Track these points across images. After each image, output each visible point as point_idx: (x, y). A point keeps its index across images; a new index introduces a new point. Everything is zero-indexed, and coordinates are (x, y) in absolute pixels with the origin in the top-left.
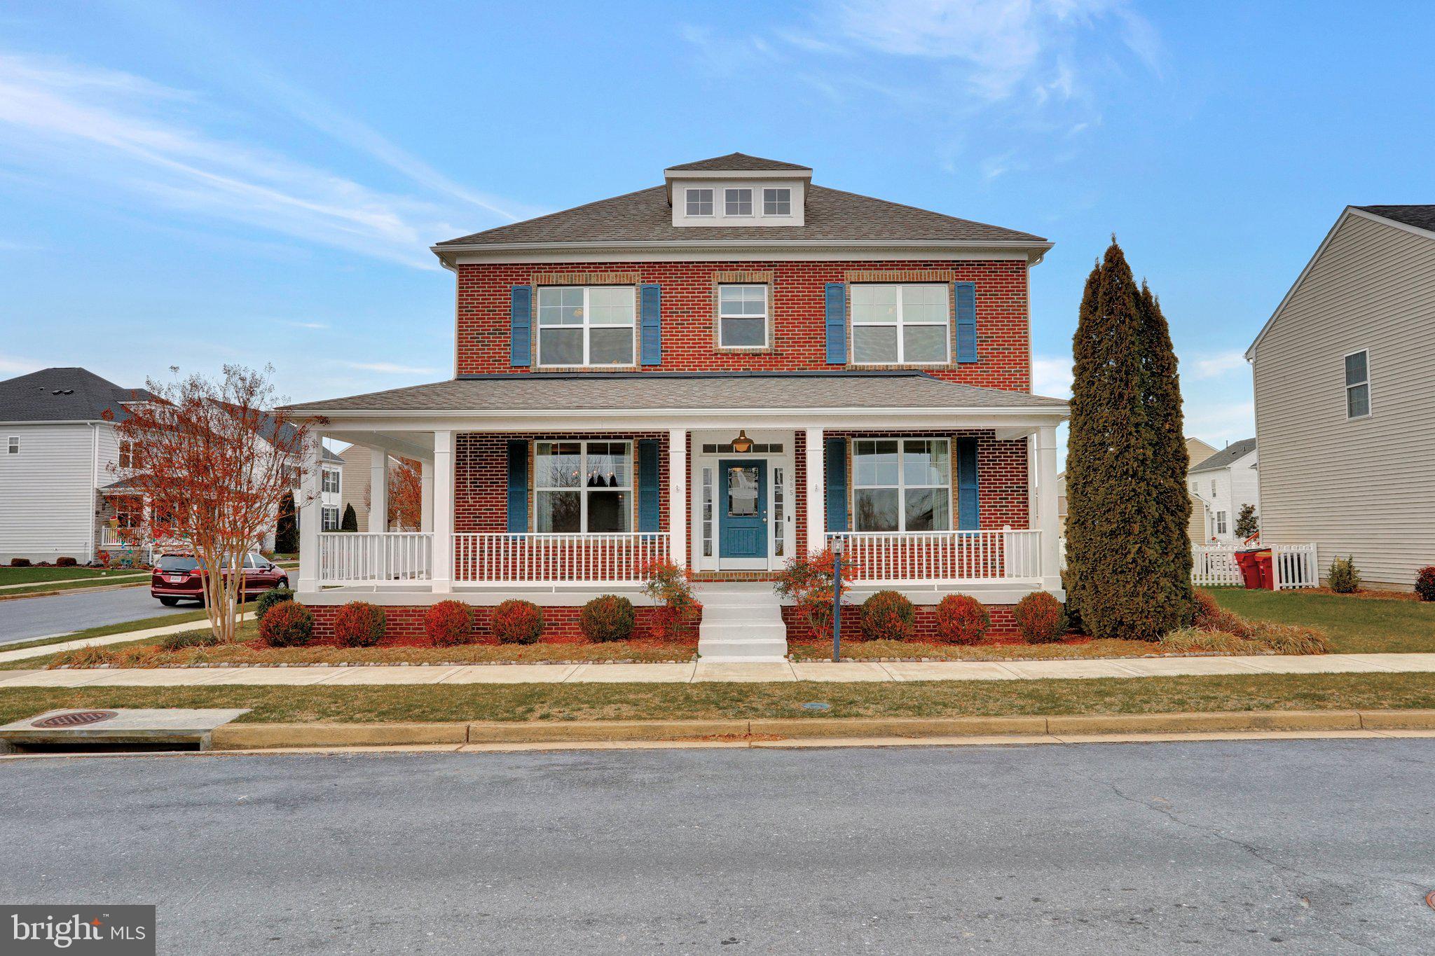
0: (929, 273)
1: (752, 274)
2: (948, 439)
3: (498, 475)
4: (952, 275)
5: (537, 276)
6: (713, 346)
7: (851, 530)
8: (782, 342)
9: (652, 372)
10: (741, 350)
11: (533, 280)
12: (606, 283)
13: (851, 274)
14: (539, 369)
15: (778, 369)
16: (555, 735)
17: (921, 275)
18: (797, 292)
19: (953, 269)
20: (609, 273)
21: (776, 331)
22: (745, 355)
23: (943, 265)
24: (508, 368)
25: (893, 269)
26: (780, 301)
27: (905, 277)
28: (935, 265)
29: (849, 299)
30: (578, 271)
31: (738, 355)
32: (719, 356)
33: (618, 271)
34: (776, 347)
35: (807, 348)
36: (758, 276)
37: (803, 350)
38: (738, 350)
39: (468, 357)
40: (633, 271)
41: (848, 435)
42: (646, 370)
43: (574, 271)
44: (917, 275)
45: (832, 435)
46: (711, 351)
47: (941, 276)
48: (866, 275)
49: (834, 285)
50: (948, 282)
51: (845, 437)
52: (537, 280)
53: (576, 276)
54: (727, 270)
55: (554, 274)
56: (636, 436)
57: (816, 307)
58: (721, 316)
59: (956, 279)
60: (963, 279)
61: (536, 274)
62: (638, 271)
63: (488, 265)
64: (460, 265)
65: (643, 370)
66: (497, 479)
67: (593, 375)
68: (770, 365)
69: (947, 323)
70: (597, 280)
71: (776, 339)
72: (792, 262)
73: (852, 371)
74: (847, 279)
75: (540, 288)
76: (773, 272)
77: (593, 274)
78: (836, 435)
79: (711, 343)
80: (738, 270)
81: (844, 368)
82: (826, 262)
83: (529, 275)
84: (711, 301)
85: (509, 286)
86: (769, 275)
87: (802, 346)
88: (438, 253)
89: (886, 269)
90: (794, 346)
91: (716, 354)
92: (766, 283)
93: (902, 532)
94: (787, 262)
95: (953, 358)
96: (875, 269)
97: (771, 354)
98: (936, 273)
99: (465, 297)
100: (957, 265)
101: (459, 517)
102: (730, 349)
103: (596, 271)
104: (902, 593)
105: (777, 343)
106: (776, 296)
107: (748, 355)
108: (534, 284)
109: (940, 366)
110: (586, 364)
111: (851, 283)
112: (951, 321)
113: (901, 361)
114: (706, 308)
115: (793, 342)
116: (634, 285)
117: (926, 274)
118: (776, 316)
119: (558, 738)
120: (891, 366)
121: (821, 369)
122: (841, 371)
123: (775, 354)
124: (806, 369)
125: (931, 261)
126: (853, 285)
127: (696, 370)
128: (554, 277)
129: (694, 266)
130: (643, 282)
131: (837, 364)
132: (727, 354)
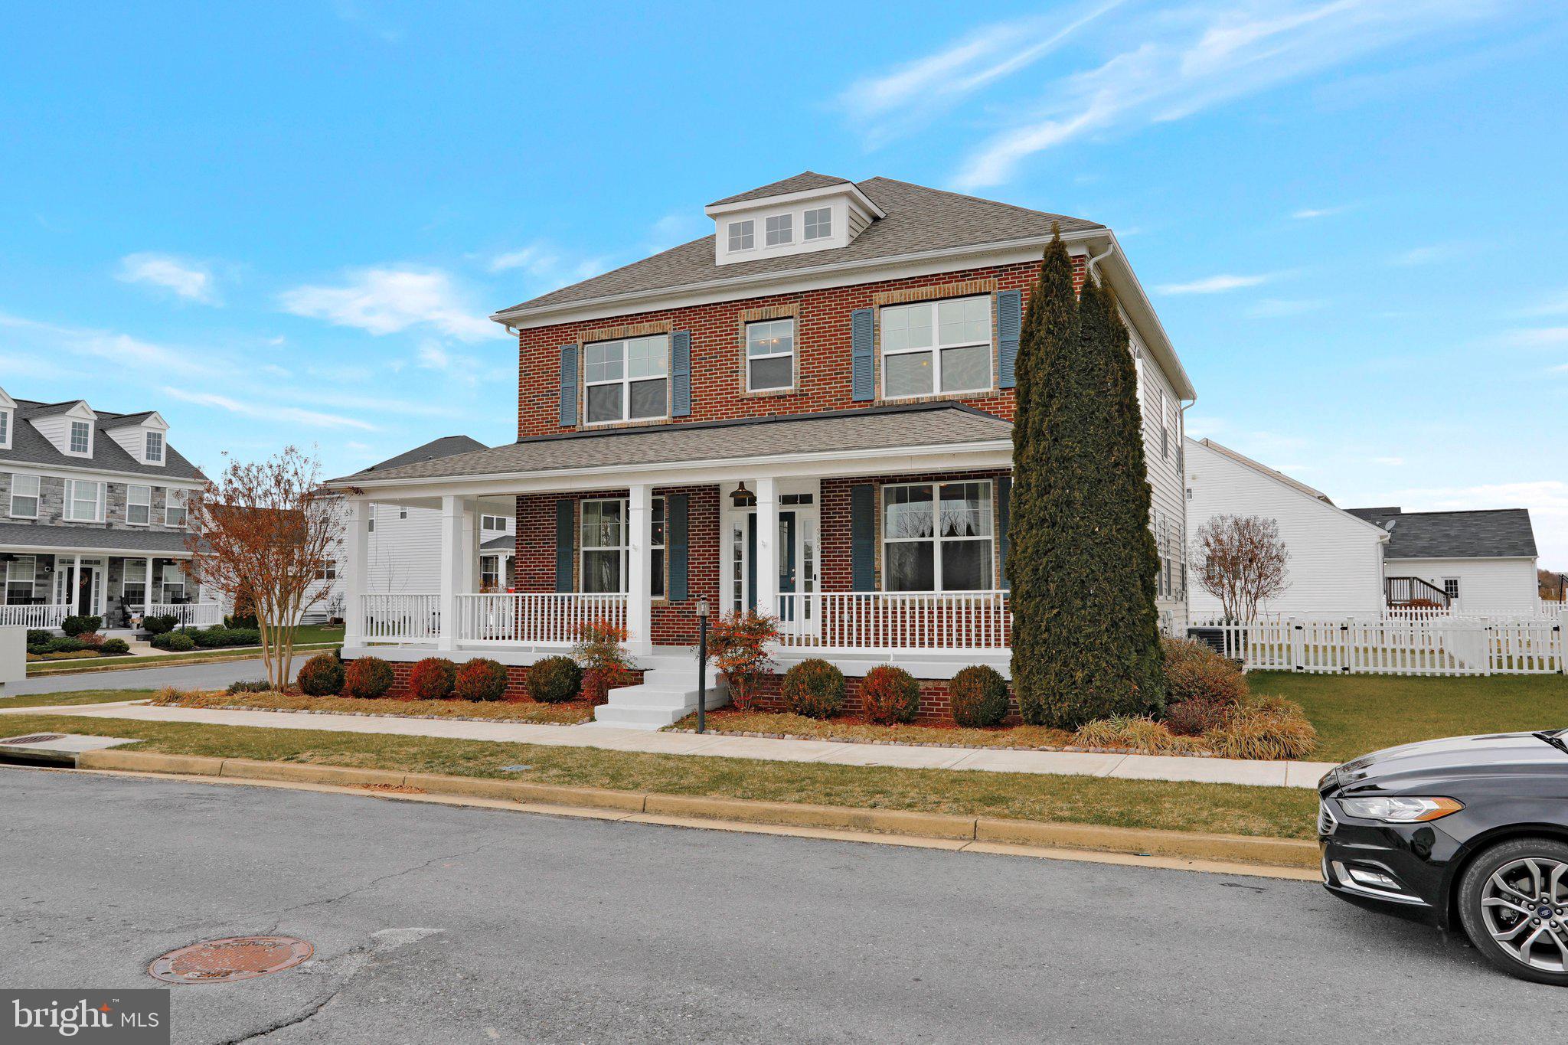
0: (967, 285)
1: (778, 309)
2: (991, 481)
3: (549, 535)
4: (994, 284)
5: (583, 334)
6: (739, 390)
7: (879, 590)
8: (807, 381)
9: (683, 423)
10: (766, 393)
11: (580, 338)
12: (642, 333)
13: (881, 297)
14: (585, 427)
15: (803, 411)
17: (958, 289)
18: (823, 323)
19: (994, 277)
20: (645, 323)
21: (801, 369)
22: (771, 398)
23: (983, 273)
24: (558, 428)
25: (926, 285)
26: (806, 335)
27: (940, 293)
28: (974, 275)
29: (879, 326)
30: (618, 325)
31: (764, 398)
32: (745, 402)
33: (652, 321)
34: (801, 386)
35: (833, 385)
36: (783, 310)
37: (829, 388)
38: (762, 393)
39: (525, 420)
40: (665, 319)
41: (875, 481)
42: (677, 421)
43: (614, 326)
44: (953, 289)
45: (859, 482)
46: (738, 397)
47: (980, 286)
48: (896, 295)
49: (861, 311)
50: (989, 293)
51: (873, 483)
52: (583, 337)
53: (615, 330)
54: (753, 307)
55: (597, 330)
56: (667, 492)
57: (842, 339)
58: (749, 357)
59: (999, 288)
60: (1008, 287)
61: (582, 332)
62: (670, 318)
63: (543, 327)
64: (520, 330)
65: (674, 422)
66: (548, 539)
67: (631, 431)
68: (795, 408)
69: (989, 342)
70: (634, 332)
71: (801, 377)
72: (818, 291)
73: (881, 407)
74: (876, 303)
75: (586, 346)
76: (798, 304)
77: (630, 326)
78: (863, 481)
79: (738, 388)
80: (764, 306)
81: (872, 405)
82: (854, 286)
83: (576, 334)
84: (737, 342)
85: (559, 346)
86: (793, 308)
87: (828, 384)
88: (501, 321)
89: (918, 286)
90: (820, 385)
91: (742, 400)
92: (792, 317)
93: (938, 592)
94: (812, 291)
95: (995, 383)
96: (906, 288)
97: (796, 395)
98: (976, 283)
99: (525, 361)
100: (1000, 271)
102: (755, 393)
103: (633, 323)
104: (831, 662)
105: (802, 382)
106: (801, 330)
107: (773, 397)
108: (580, 342)
109: (979, 394)
110: (626, 419)
111: (881, 306)
112: (993, 339)
113: (937, 392)
114: (733, 349)
115: (818, 380)
116: (666, 333)
117: (963, 286)
118: (801, 352)
120: (923, 398)
121: (848, 407)
122: (868, 408)
123: (800, 395)
124: (832, 409)
125: (969, 271)
126: (882, 309)
127: (722, 418)
128: (598, 333)
129: (722, 307)
130: (674, 329)
131: (864, 401)
132: (751, 399)
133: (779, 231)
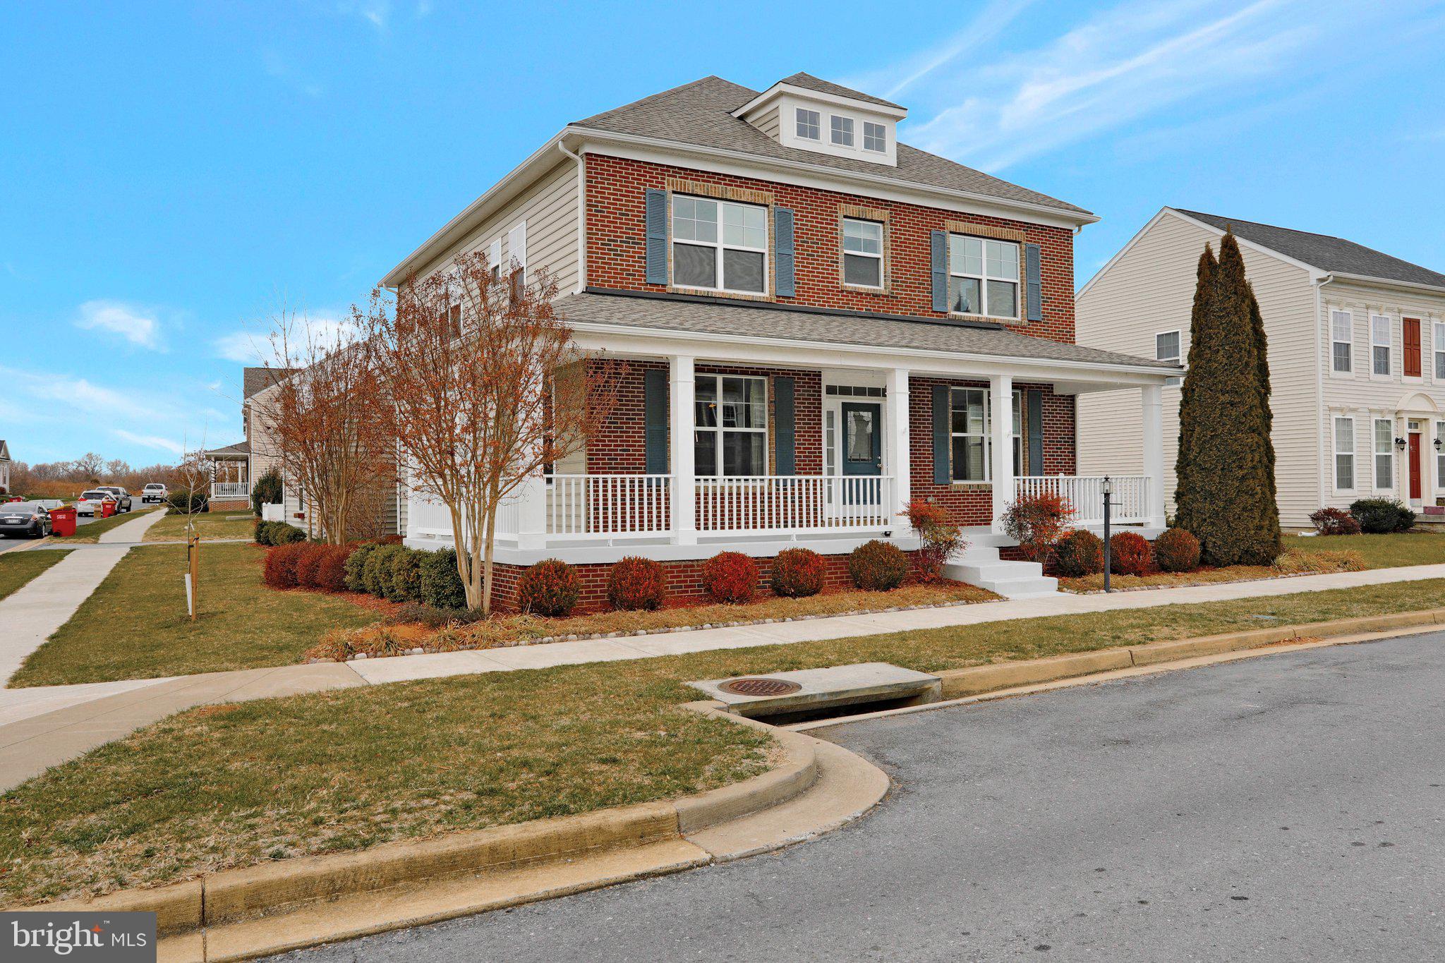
0: (1008, 232)
1: (872, 211)
2: (1020, 391)
3: (634, 410)
4: (1022, 236)
5: (673, 181)
6: (840, 282)
8: (897, 285)
9: (785, 303)
10: (865, 289)
11: (668, 185)
12: (742, 200)
13: (951, 224)
14: (674, 289)
15: (894, 312)
16: (1187, 652)
17: (1002, 234)
18: (909, 235)
19: (1024, 231)
20: (744, 189)
21: (890, 272)
22: (866, 294)
23: (1019, 226)
24: (642, 285)
25: (982, 224)
26: (893, 242)
27: (989, 233)
28: (1012, 226)
29: (949, 249)
30: (713, 182)
31: (861, 294)
32: (845, 294)
33: (753, 188)
34: (891, 289)
35: (917, 293)
36: (877, 214)
37: (914, 295)
39: (599, 267)
40: (767, 190)
41: (949, 383)
42: (780, 301)
43: (710, 182)
44: (997, 232)
45: (937, 382)
46: (838, 287)
47: (1012, 235)
48: (961, 226)
49: (938, 233)
50: (1018, 242)
51: (946, 384)
52: (673, 185)
53: (711, 187)
54: (850, 203)
55: (689, 181)
56: (772, 373)
57: (924, 253)
58: (845, 251)
59: (1025, 241)
60: (1032, 242)
61: (671, 178)
62: (771, 191)
63: (620, 159)
64: (587, 154)
65: (777, 301)
66: (633, 415)
67: (731, 302)
68: (888, 308)
69: (1019, 282)
70: (733, 195)
71: (890, 281)
72: (904, 204)
73: (952, 320)
74: (947, 228)
75: (675, 196)
76: (888, 211)
77: (729, 188)
78: (940, 382)
79: (837, 279)
80: (860, 205)
81: (945, 317)
82: (931, 208)
83: (664, 179)
84: (837, 234)
85: (642, 187)
86: (883, 214)
87: (912, 291)
89: (976, 223)
90: (907, 291)
91: (842, 291)
92: (883, 222)
94: (898, 203)
95: (1022, 315)
96: (969, 222)
97: (887, 296)
98: (1012, 232)
99: (594, 194)
100: (1027, 227)
101: (592, 459)
102: (853, 287)
103: (732, 185)
105: (893, 285)
106: (890, 237)
108: (668, 189)
109: (1013, 322)
110: (720, 289)
111: (951, 232)
112: (1021, 280)
113: (986, 314)
114: (832, 240)
115: (905, 286)
116: (767, 206)
117: (1005, 232)
118: (892, 257)
119: (1190, 654)
120: (979, 318)
121: (928, 315)
122: (942, 319)
123: (891, 297)
124: (916, 314)
125: (1009, 220)
126: (951, 235)
127: (825, 306)
128: (690, 185)
129: (822, 195)
130: (776, 204)
131: (940, 312)
132: (851, 292)
133: (842, 133)
